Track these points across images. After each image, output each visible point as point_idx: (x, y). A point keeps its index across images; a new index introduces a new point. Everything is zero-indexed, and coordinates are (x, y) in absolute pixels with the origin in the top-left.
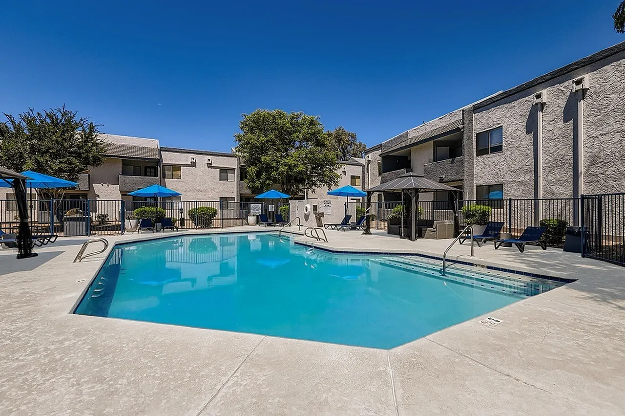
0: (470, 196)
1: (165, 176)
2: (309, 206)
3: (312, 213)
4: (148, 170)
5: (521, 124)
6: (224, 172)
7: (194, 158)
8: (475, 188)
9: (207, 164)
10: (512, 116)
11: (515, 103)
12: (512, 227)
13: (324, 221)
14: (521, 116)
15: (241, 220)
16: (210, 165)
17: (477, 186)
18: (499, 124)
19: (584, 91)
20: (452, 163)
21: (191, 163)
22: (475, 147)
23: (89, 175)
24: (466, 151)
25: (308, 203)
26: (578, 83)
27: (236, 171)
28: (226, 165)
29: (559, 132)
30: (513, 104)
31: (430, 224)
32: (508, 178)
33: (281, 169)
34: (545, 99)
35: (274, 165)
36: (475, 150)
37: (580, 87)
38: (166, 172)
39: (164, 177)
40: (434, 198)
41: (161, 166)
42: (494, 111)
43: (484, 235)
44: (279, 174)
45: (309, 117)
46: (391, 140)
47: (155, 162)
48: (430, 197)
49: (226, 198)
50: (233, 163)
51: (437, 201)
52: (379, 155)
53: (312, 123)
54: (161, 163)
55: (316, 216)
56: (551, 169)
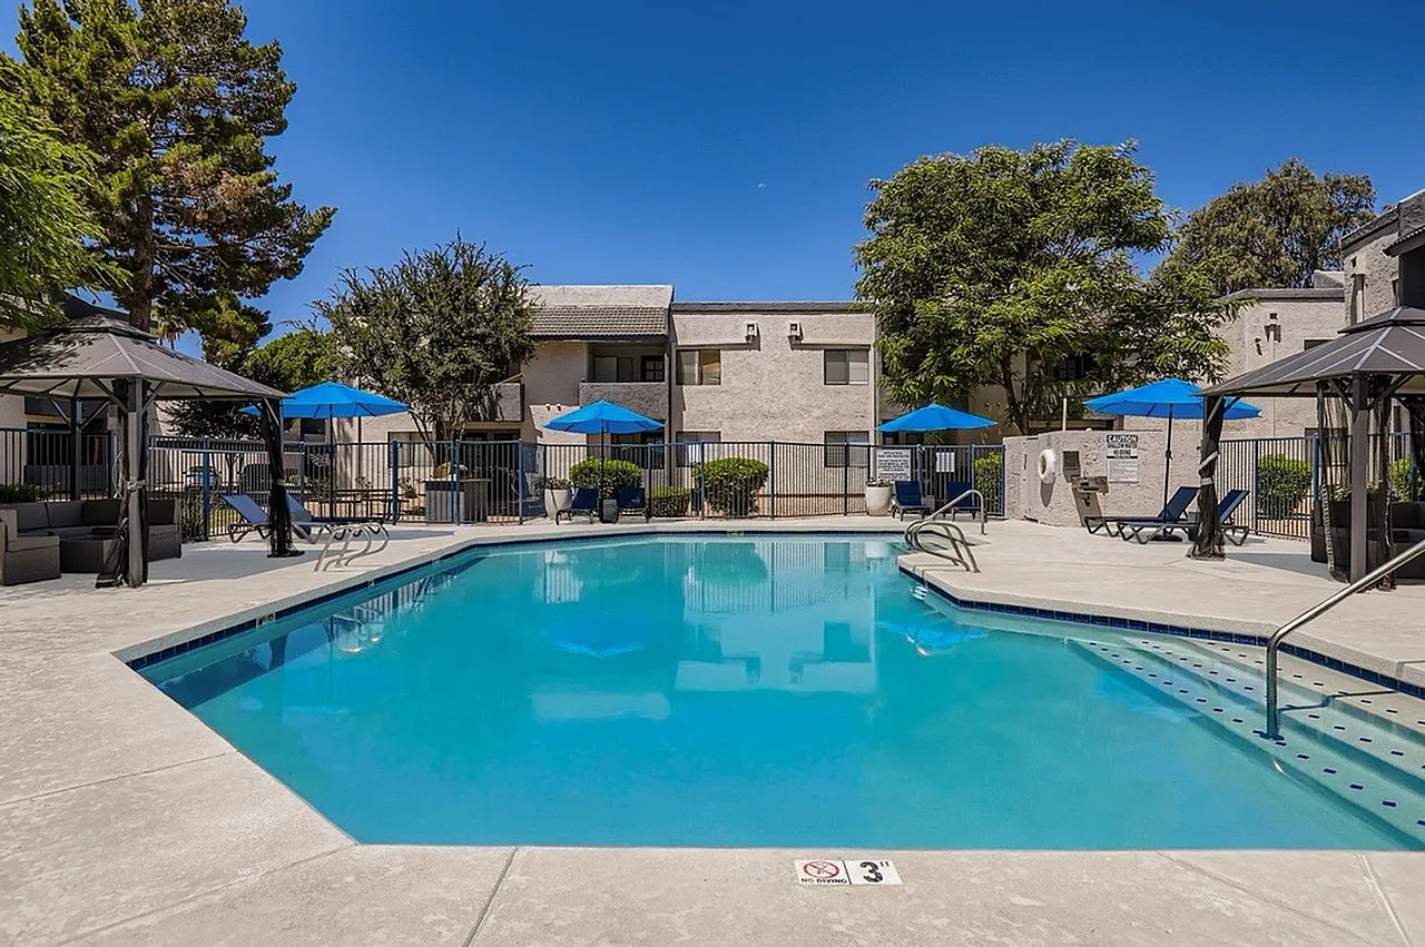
1: (682, 379)
2: (1050, 455)
3: (1061, 479)
4: (650, 366)
6: (838, 357)
7: (753, 326)
9: (791, 337)
13: (1108, 505)
21: (748, 338)
23: (523, 387)
25: (1049, 446)
27: (871, 353)
28: (843, 336)
33: (984, 336)
35: (961, 324)
38: (685, 367)
39: (680, 382)
41: (674, 351)
44: (978, 354)
47: (657, 345)
49: (844, 434)
50: (862, 330)
52: (1387, 252)
54: (673, 345)
55: (1074, 490)
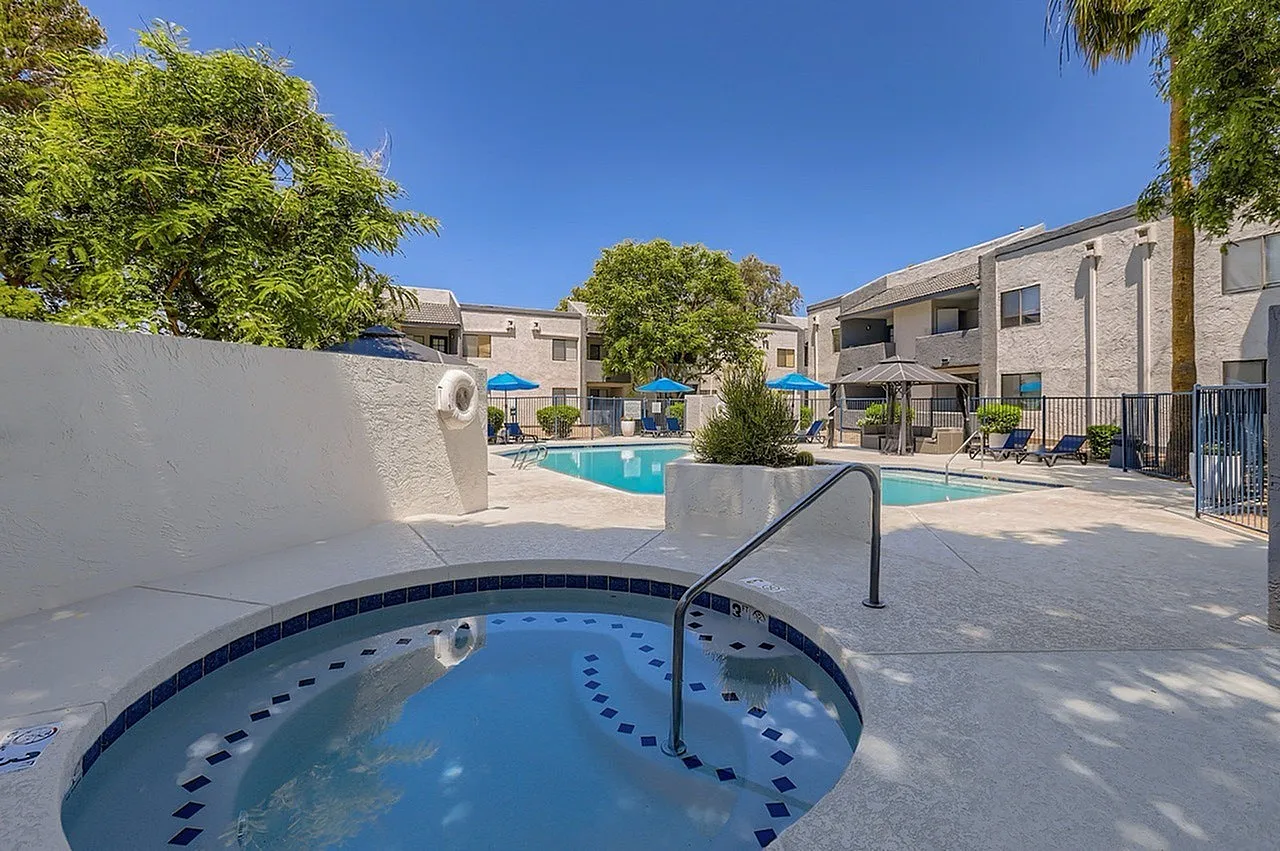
0: (991, 391)
1: (468, 354)
4: (435, 342)
5: (1069, 284)
6: (560, 344)
7: (511, 322)
8: (999, 377)
9: (534, 331)
10: (1054, 271)
11: (1059, 252)
12: (1047, 438)
14: (1067, 271)
15: (590, 428)
16: (537, 334)
17: (1002, 375)
18: (1036, 281)
19: (1151, 245)
20: (963, 336)
21: (508, 329)
22: (998, 313)
24: (983, 320)
26: (1143, 233)
27: (579, 343)
28: (562, 332)
30: (1055, 253)
31: (926, 432)
32: (1049, 364)
34: (1099, 251)
36: (998, 318)
37: (1144, 240)
38: (469, 345)
40: (933, 393)
41: (462, 336)
42: (1028, 261)
43: (1005, 447)
45: (712, 254)
46: (857, 292)
48: (926, 392)
49: (563, 390)
50: (573, 329)
51: (938, 399)
52: (836, 318)
53: (718, 262)
54: (461, 331)
56: (1107, 353)
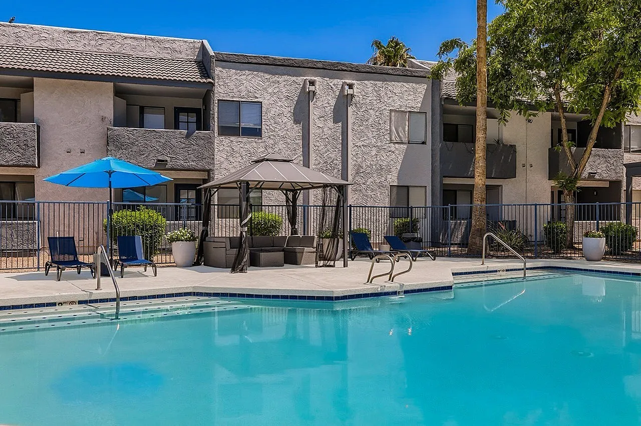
5: (286, 109)
10: (275, 93)
11: (280, 78)
14: (287, 97)
18: (257, 98)
19: (353, 97)
22: (216, 119)
26: (350, 86)
29: (328, 132)
30: (276, 78)
36: (216, 124)
37: (351, 92)
42: (249, 77)
